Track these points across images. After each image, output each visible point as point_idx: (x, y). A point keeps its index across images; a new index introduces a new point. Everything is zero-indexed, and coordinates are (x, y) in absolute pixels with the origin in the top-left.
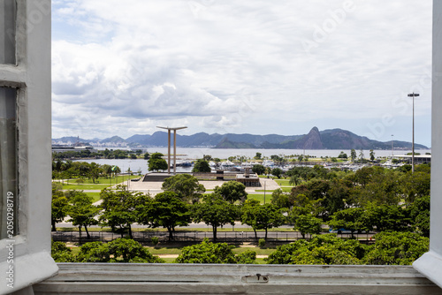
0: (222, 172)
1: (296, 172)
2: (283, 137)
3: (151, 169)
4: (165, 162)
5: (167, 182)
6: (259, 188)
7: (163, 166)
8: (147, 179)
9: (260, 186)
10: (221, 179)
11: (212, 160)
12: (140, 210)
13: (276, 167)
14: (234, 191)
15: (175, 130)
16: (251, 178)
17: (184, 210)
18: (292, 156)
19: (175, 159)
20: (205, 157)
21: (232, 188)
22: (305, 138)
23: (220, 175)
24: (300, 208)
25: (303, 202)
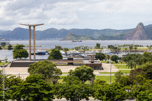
0: (72, 59)
1: (130, 58)
2: (117, 31)
3: (16, 57)
4: (26, 52)
5: (32, 67)
6: (102, 71)
7: (25, 55)
8: (13, 65)
9: (102, 69)
10: (72, 64)
11: (62, 49)
12: (14, 90)
13: (113, 54)
14: (85, 74)
15: (34, 26)
16: (95, 63)
17: (49, 89)
18: (125, 45)
19: (34, 49)
20: (57, 47)
21: (83, 71)
22: (134, 31)
23: (71, 62)
24: (139, 86)
25: (140, 81)
